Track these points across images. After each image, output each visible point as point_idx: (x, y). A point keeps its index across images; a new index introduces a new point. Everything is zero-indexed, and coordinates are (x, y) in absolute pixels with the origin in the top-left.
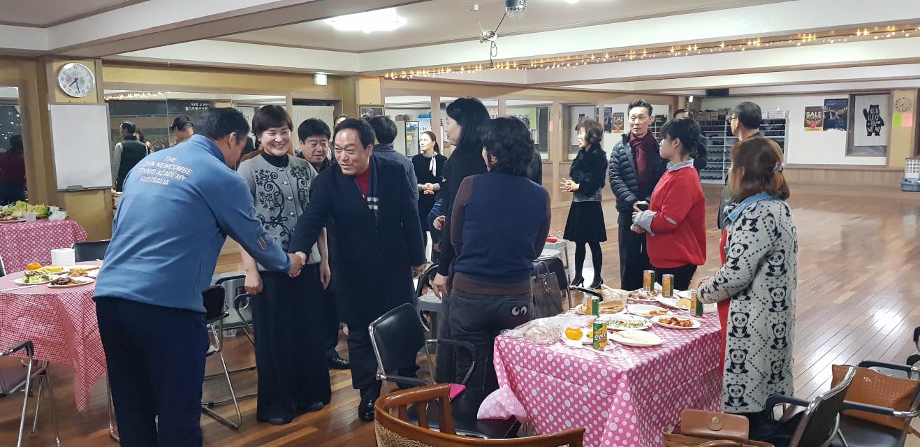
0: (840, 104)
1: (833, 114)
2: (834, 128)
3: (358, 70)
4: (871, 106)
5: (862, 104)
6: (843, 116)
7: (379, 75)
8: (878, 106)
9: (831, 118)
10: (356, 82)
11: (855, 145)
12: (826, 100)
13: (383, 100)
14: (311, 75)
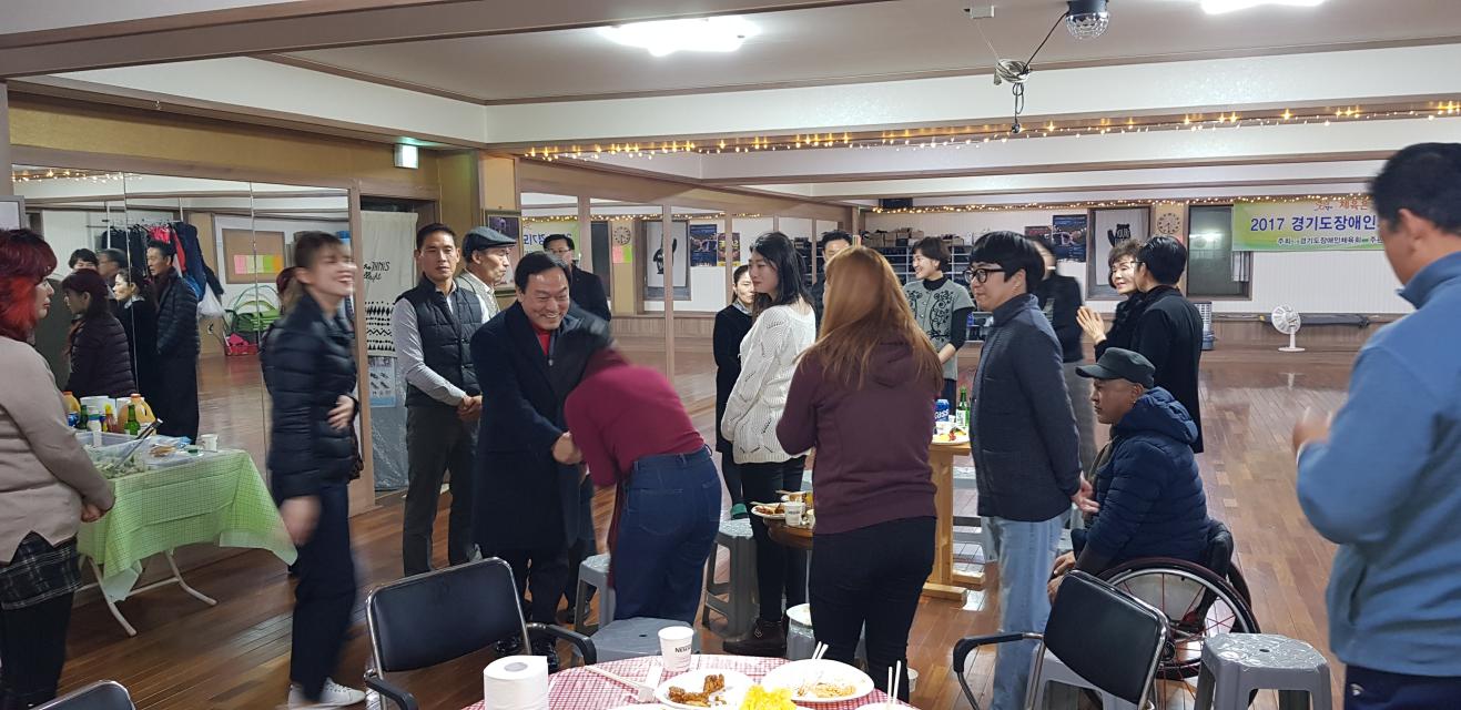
0: (1078, 221)
1: (1066, 237)
2: (1069, 258)
3: (486, 139)
4: (1118, 225)
5: (1106, 223)
6: (1081, 240)
7: (515, 151)
8: (1128, 226)
9: (1063, 243)
10: (480, 163)
11: (1098, 283)
12: (1055, 217)
13: (517, 200)
14: (386, 144)
